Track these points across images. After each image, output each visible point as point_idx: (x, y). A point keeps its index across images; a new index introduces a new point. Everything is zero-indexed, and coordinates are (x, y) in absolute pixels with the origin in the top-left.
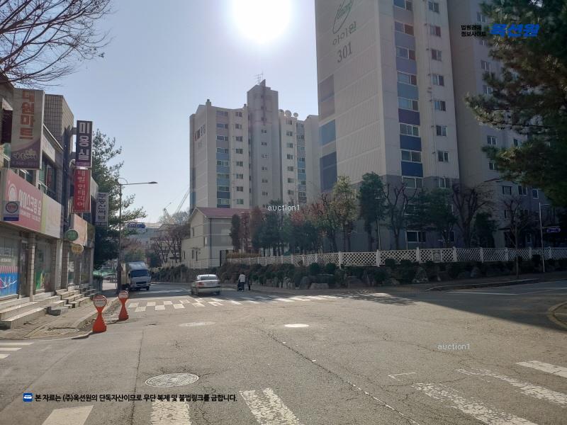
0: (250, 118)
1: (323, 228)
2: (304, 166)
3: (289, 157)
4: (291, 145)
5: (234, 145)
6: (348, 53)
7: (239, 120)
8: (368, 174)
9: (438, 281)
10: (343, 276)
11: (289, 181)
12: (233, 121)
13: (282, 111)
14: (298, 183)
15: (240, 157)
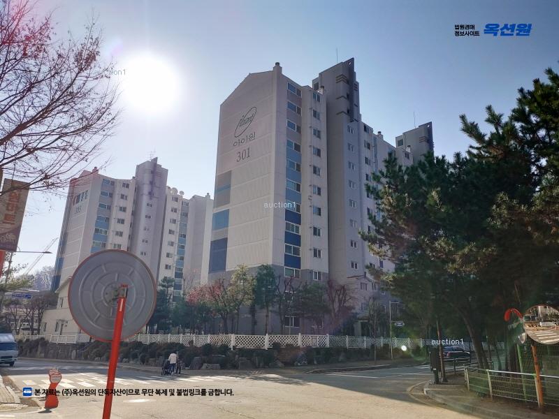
0: (138, 190)
1: (219, 311)
2: (184, 242)
3: (171, 232)
4: (174, 221)
5: (116, 214)
6: (247, 155)
7: (125, 191)
8: (263, 266)
9: (314, 364)
10: (234, 356)
11: (168, 255)
12: (119, 190)
13: (169, 188)
14: (176, 258)
15: (120, 228)
